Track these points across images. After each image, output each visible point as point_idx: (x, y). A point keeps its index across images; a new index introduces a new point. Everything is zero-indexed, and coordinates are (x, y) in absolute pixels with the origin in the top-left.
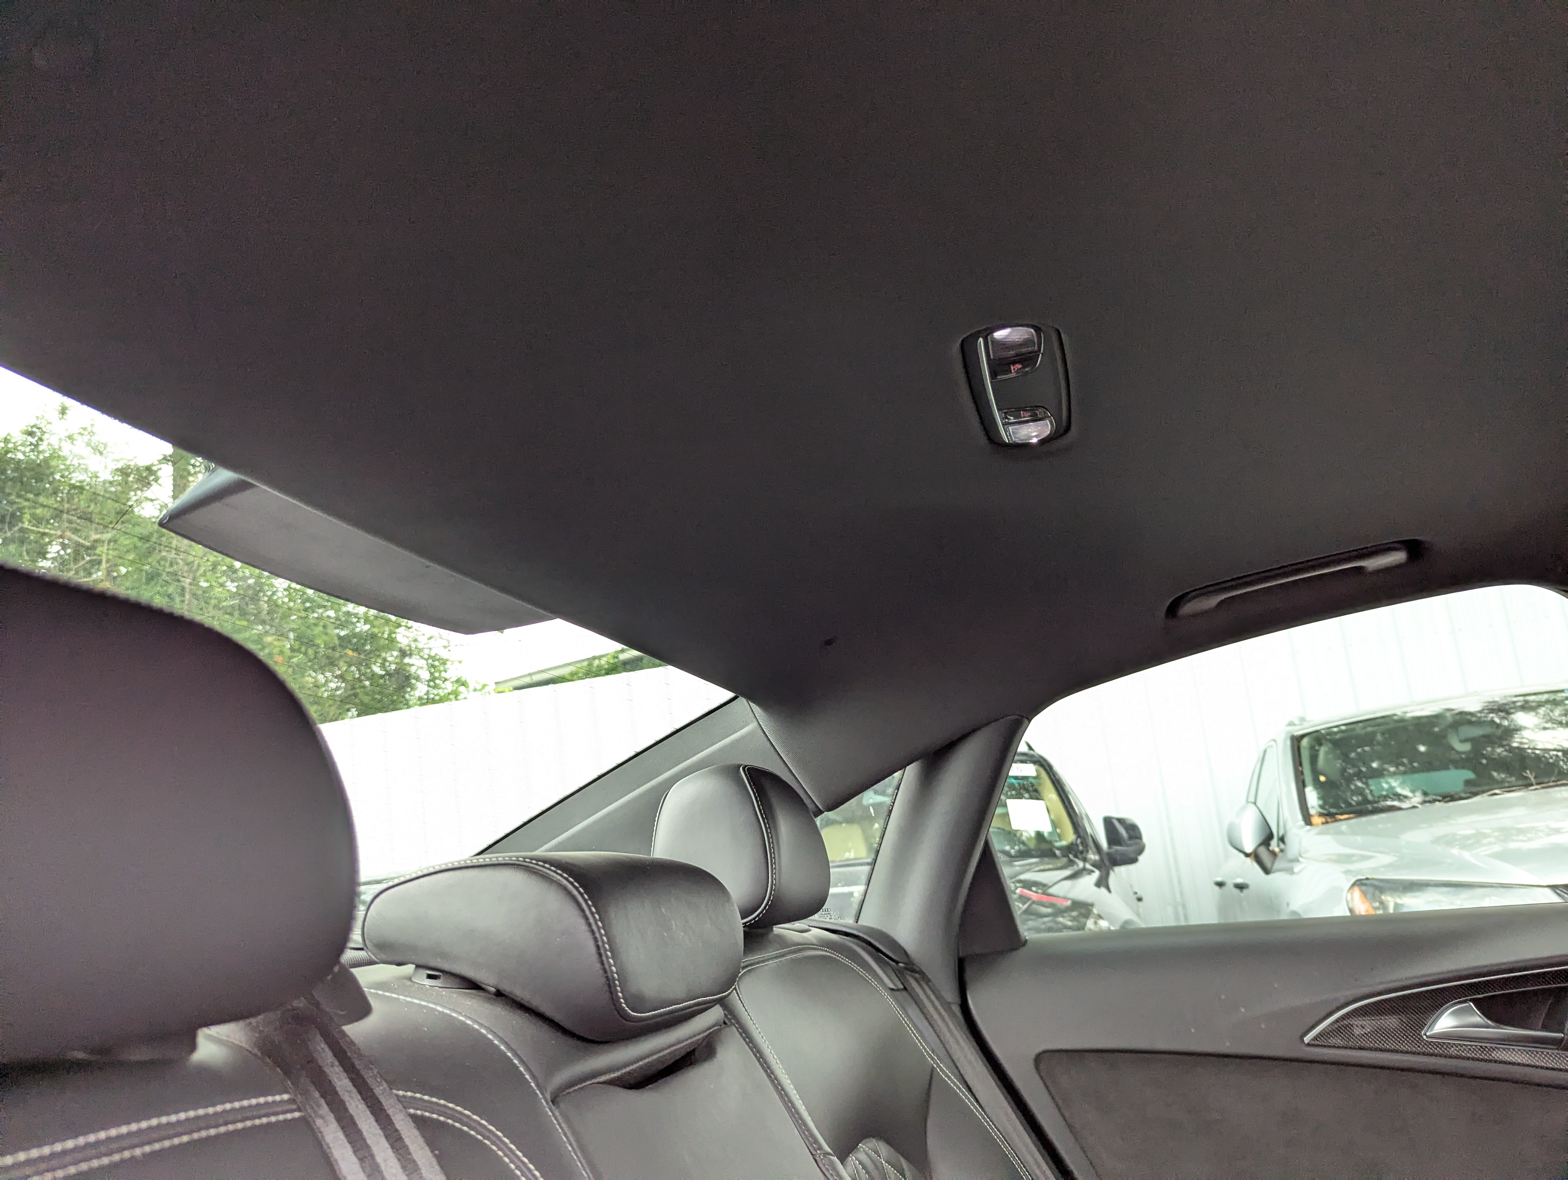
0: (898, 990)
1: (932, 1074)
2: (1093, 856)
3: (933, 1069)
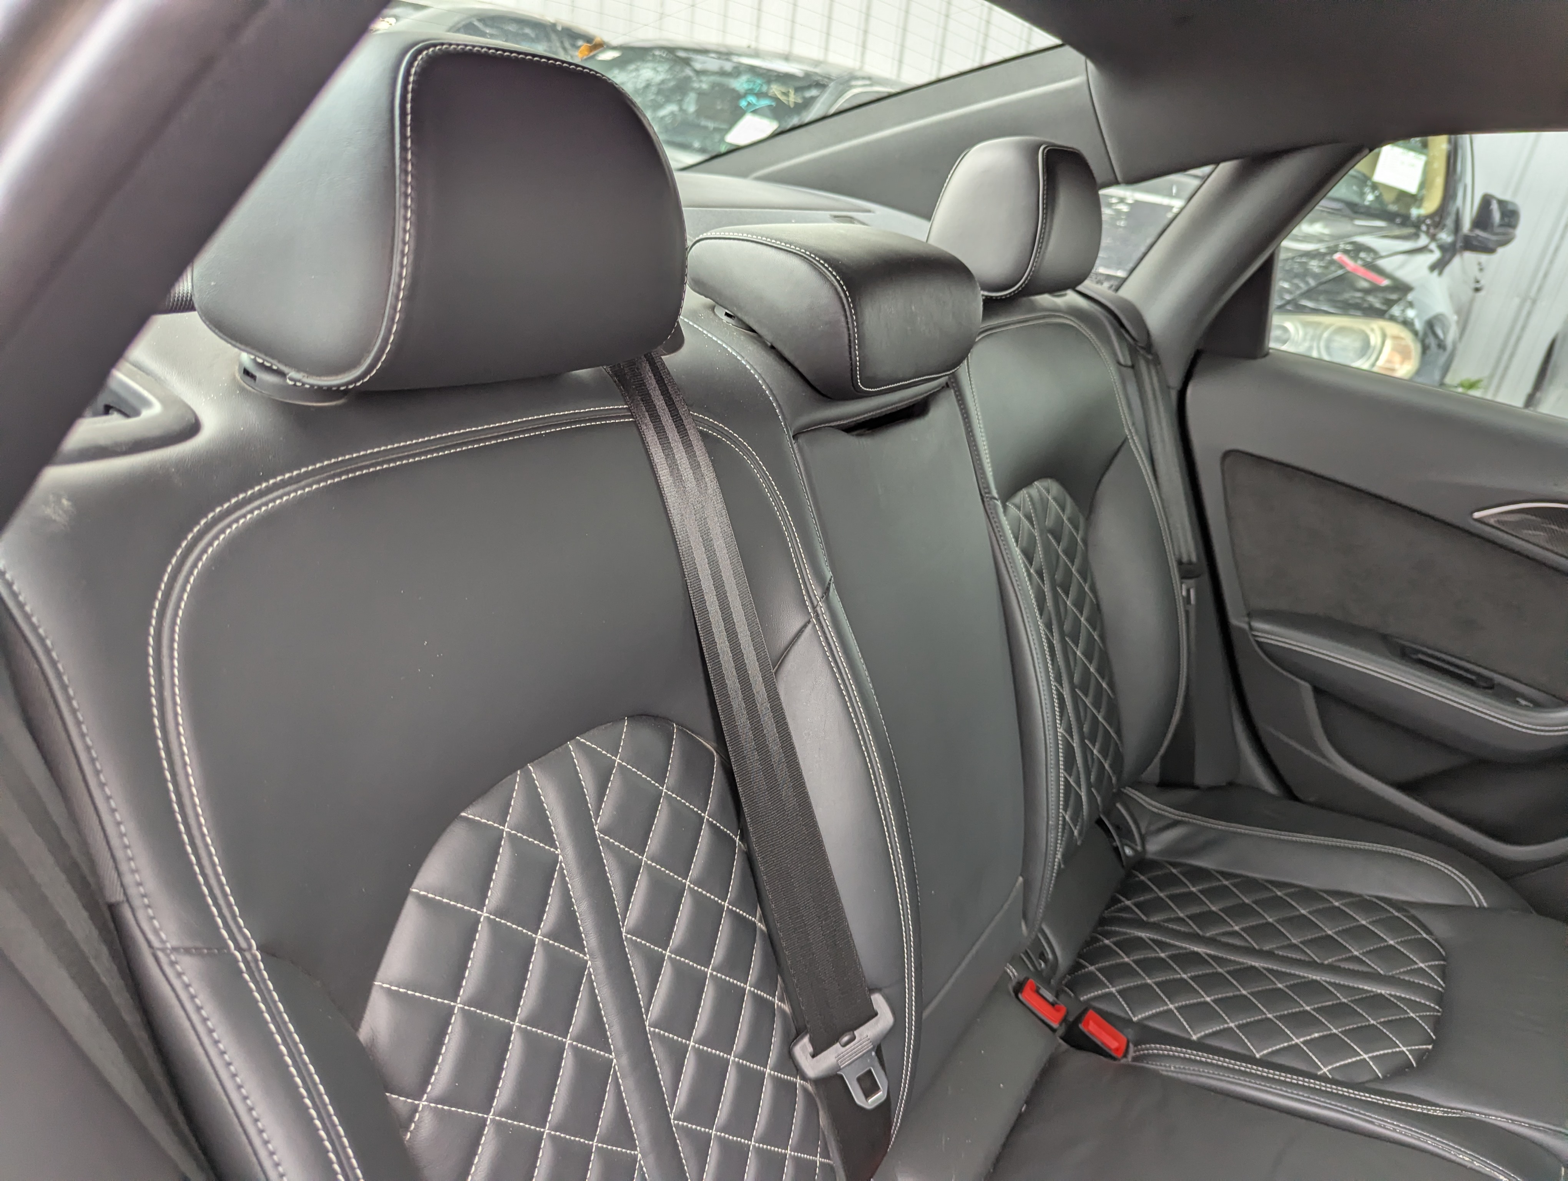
0: (1126, 366)
1: (1123, 443)
2: (1445, 237)
3: (1126, 440)
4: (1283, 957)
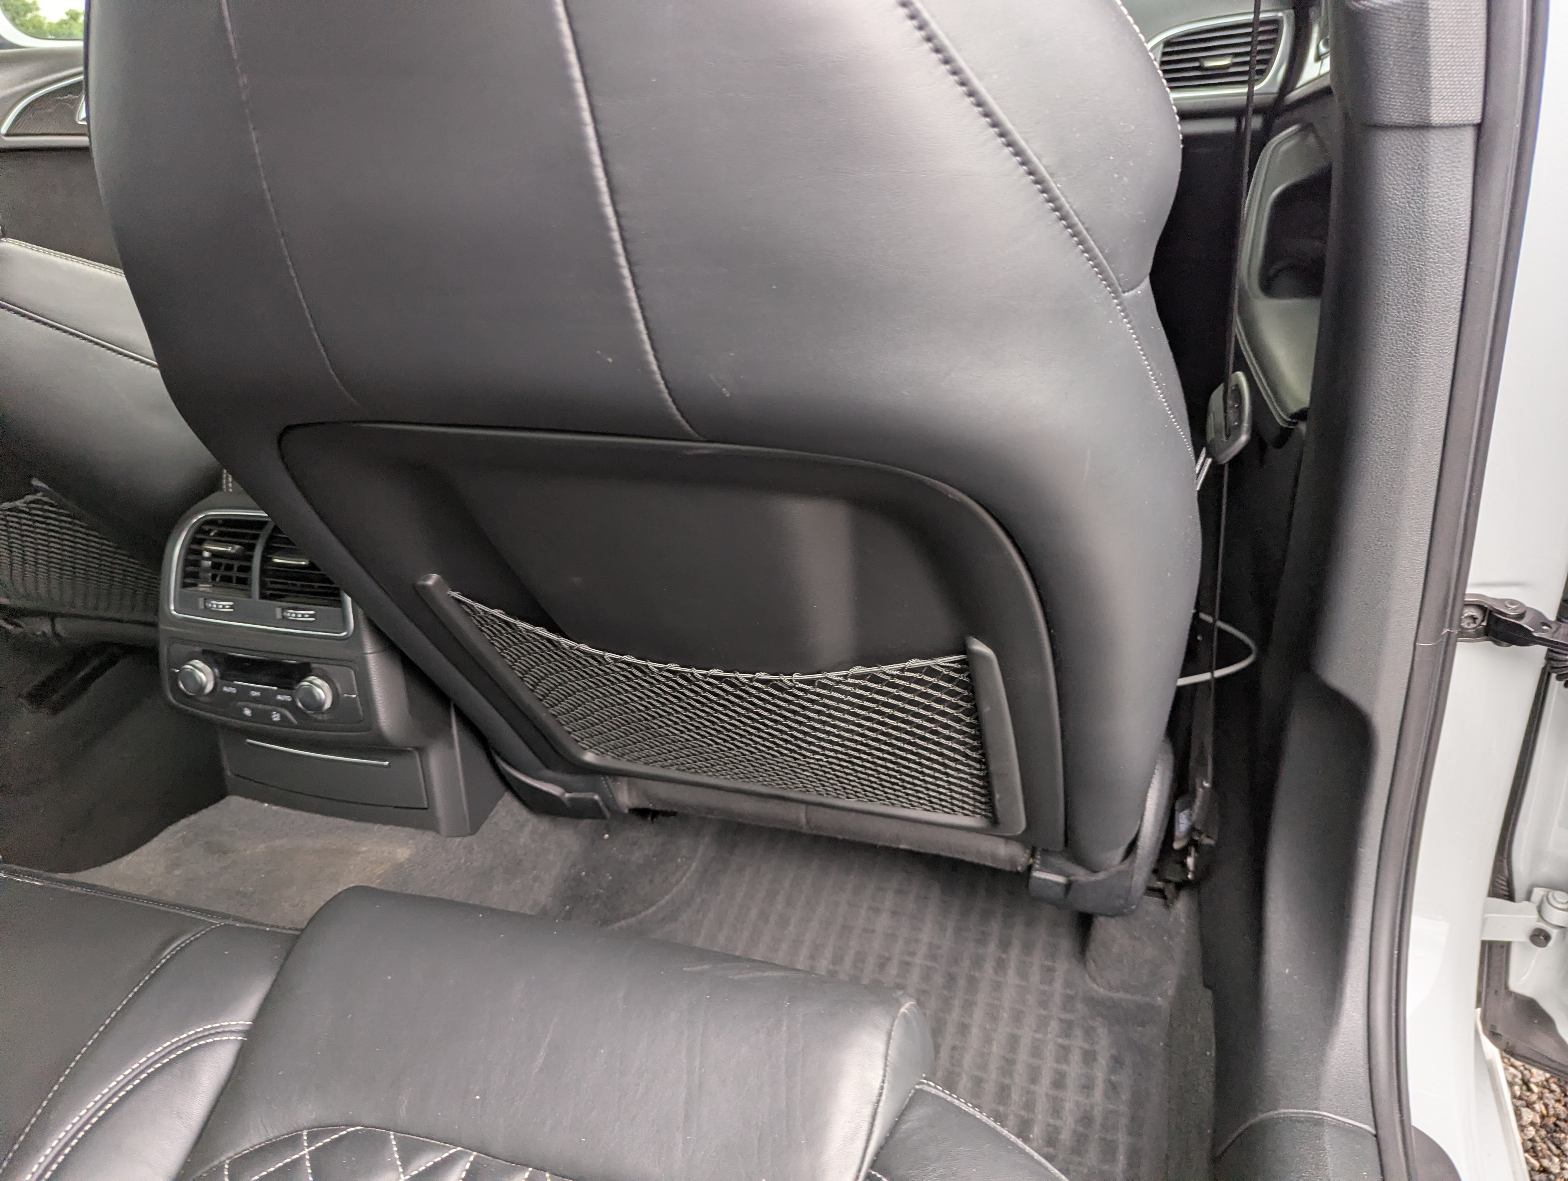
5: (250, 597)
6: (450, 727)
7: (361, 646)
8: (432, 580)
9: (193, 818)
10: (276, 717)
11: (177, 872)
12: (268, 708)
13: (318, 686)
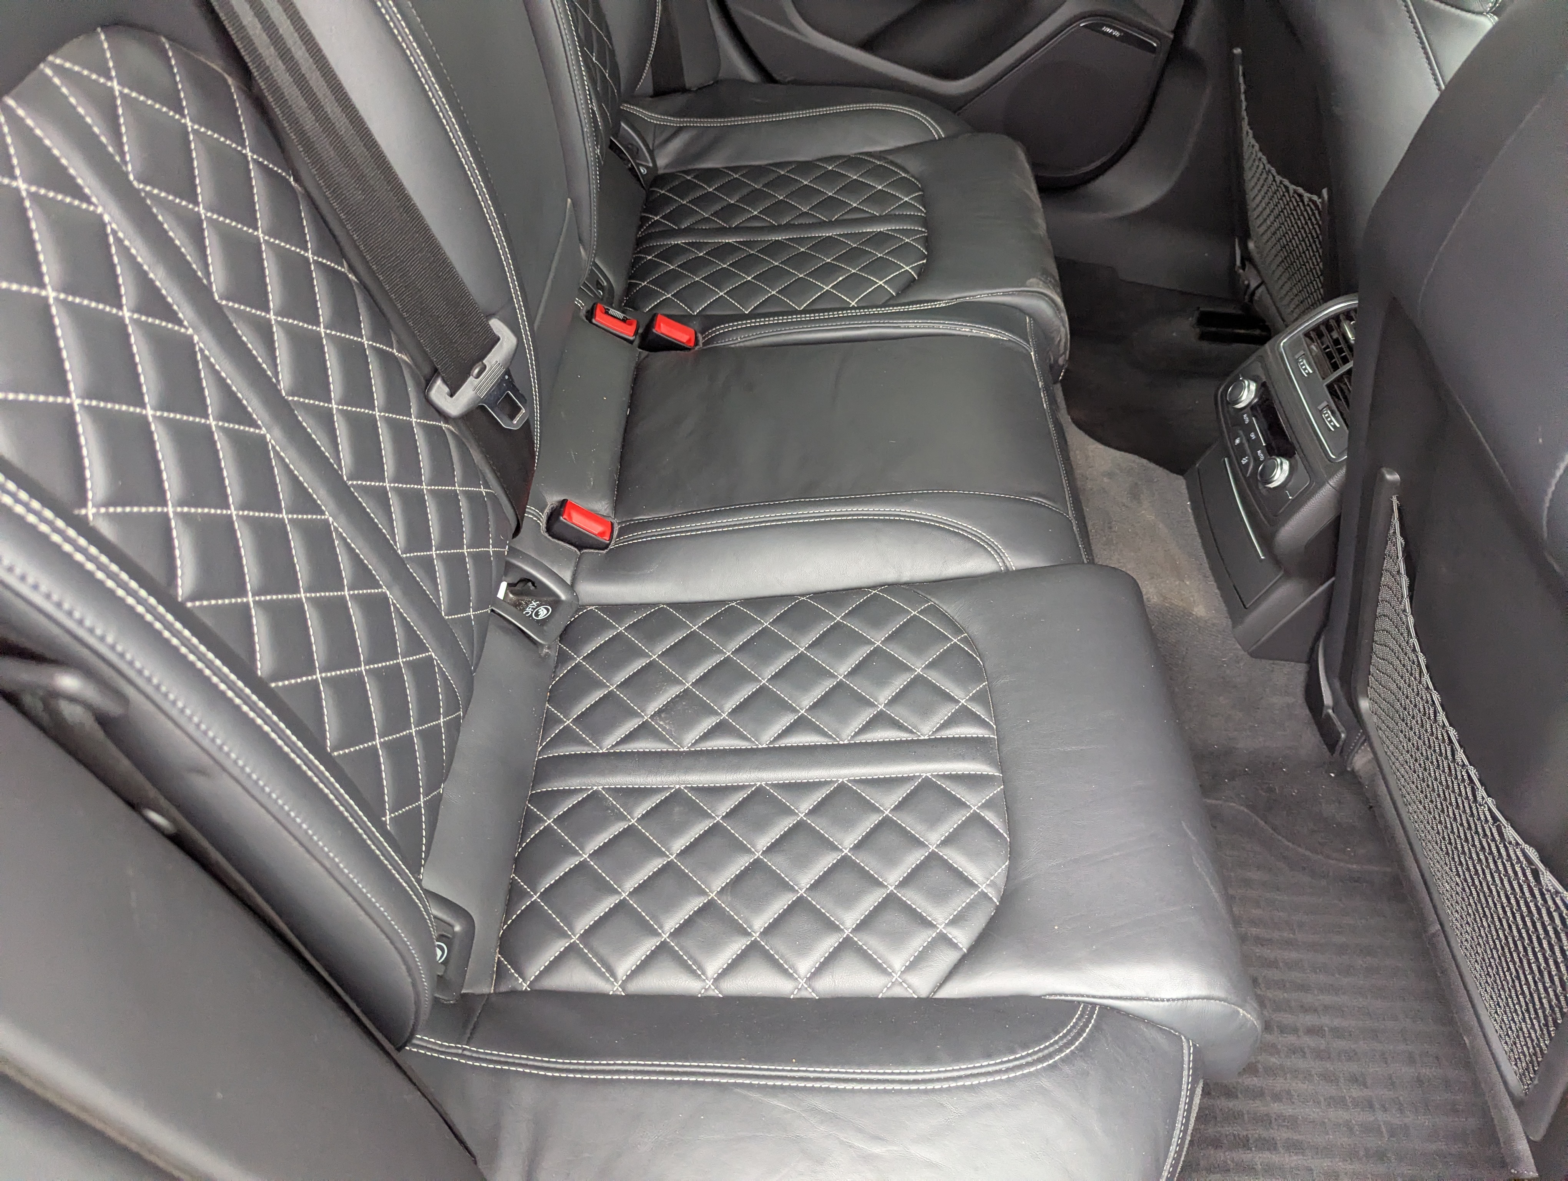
4: (798, 225)
5: (1324, 379)
6: (1322, 584)
7: (1331, 476)
8: (1393, 477)
9: (1152, 465)
10: (1244, 461)
11: (1106, 480)
12: (1249, 451)
13: (1282, 469)
